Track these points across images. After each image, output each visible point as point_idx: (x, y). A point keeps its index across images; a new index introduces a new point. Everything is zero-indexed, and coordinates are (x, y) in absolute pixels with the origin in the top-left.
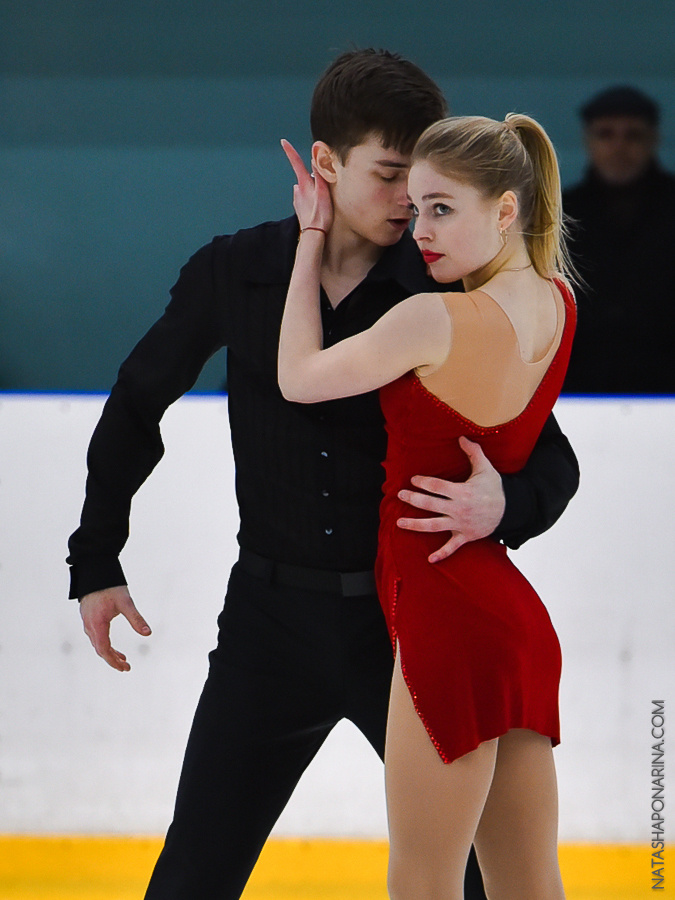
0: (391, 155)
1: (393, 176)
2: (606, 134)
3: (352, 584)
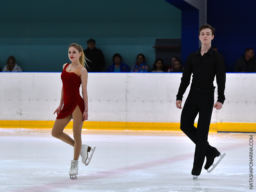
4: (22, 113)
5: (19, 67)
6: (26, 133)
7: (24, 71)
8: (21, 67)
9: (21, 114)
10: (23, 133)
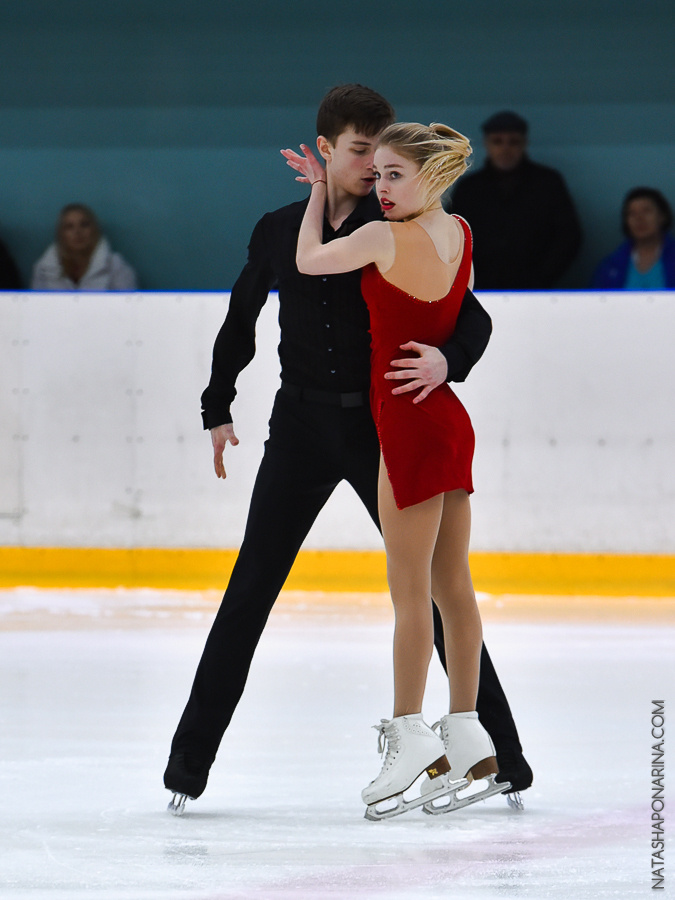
0: (361, 138)
1: (362, 151)
2: (498, 142)
3: (350, 400)
4: (145, 507)
5: (117, 260)
6: (163, 615)
8: (130, 258)
9: (136, 515)
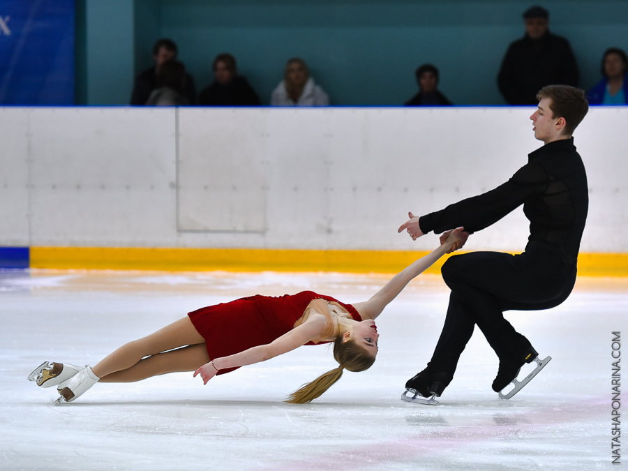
4: (334, 227)
5: (318, 90)
6: (345, 287)
7: (334, 102)
8: (326, 88)
9: (329, 231)
10: (335, 286)
